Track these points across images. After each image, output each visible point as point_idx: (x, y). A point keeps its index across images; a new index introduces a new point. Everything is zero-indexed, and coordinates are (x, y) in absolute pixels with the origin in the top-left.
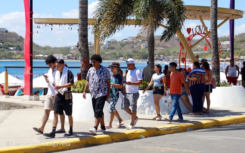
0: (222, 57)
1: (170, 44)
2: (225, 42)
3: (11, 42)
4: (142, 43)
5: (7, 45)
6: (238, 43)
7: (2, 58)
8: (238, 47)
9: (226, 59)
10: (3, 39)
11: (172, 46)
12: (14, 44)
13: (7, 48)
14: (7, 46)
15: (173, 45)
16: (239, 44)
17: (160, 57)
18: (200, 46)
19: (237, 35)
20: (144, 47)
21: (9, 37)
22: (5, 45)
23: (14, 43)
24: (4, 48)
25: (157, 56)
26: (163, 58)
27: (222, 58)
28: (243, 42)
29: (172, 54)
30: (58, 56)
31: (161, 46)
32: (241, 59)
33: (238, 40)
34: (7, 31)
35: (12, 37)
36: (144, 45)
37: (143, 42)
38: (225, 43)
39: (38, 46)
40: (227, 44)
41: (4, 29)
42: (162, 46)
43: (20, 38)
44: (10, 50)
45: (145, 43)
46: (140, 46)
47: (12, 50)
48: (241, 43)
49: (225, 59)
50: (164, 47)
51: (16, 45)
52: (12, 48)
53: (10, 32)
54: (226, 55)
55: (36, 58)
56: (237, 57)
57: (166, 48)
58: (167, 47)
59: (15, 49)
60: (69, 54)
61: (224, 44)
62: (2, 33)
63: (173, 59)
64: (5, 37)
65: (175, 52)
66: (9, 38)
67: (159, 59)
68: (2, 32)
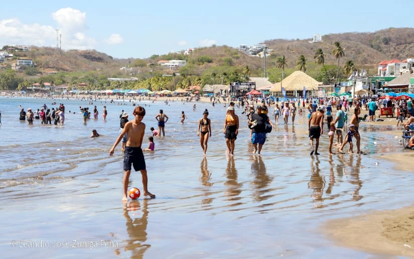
0: (167, 87)
1: (69, 64)
2: (170, 61)
4: (13, 59)
6: (194, 63)
8: (195, 70)
9: (176, 91)
11: (73, 68)
15: (76, 65)
16: (196, 65)
17: (43, 86)
18: (124, 68)
19: (193, 49)
20: (17, 67)
25: (37, 84)
26: (50, 90)
27: (167, 89)
28: (203, 62)
29: (69, 81)
31: (51, 68)
32: (208, 92)
33: (195, 58)
36: (18, 64)
37: (16, 59)
38: (171, 63)
40: (174, 64)
42: (54, 67)
45: (20, 61)
46: (9, 66)
48: (200, 65)
49: (173, 92)
50: (58, 69)
54: (176, 84)
56: (198, 88)
57: (61, 71)
58: (64, 70)
61: (169, 64)
63: (68, 91)
65: (76, 78)
67: (41, 90)
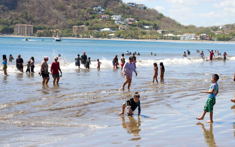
3: (148, 20)
5: (142, 23)
7: (128, 37)
10: (139, 17)
12: (151, 23)
13: (141, 27)
14: (142, 25)
21: (147, 14)
22: (140, 23)
23: (151, 21)
24: (138, 27)
30: (189, 36)
34: (145, 8)
35: (150, 14)
39: (180, 25)
41: (142, 5)
43: (159, 15)
44: (146, 29)
47: (147, 29)
51: (153, 23)
52: (147, 27)
53: (149, 9)
55: (164, 37)
59: (150, 28)
60: (203, 34)
62: (139, 10)
64: (142, 14)
66: (147, 16)
68: (140, 8)
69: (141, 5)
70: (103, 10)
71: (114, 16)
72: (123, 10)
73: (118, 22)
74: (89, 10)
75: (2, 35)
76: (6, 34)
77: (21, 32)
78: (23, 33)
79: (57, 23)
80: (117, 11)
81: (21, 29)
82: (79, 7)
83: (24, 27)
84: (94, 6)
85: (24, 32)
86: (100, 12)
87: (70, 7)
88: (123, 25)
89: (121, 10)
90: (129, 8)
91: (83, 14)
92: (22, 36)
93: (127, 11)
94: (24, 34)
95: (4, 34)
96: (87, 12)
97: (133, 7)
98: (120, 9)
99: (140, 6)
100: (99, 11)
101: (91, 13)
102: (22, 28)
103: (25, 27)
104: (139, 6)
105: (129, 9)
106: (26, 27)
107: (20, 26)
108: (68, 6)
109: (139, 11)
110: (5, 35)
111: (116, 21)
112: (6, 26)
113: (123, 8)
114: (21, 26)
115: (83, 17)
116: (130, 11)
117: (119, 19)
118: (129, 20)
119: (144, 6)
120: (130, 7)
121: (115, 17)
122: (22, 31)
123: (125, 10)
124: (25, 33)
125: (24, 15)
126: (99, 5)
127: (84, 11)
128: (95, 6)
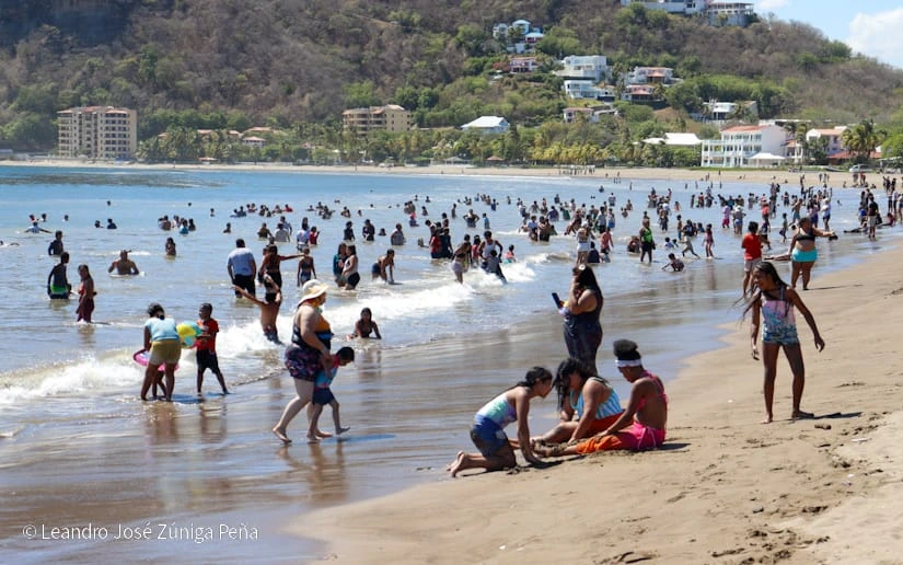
5: (697, 86)
10: (705, 59)
14: (694, 95)
21: (751, 46)
34: (751, 20)
35: (769, 48)
41: (737, 5)
51: (759, 91)
52: (723, 107)
59: (737, 112)
62: (717, 29)
64: (722, 47)
66: (747, 54)
68: (723, 22)
69: (729, 6)
70: (535, 35)
71: (569, 62)
72: (634, 33)
73: (576, 85)
74: (469, 37)
75: (12, 159)
76: (27, 155)
77: (85, 143)
78: (93, 147)
79: (287, 101)
80: (602, 38)
81: (85, 129)
82: (431, 25)
83: (96, 116)
84: (500, 19)
85: (96, 144)
86: (520, 47)
87: (388, 26)
88: (600, 99)
89: (622, 30)
90: (667, 20)
91: (435, 56)
92: (84, 161)
93: (651, 35)
94: (96, 151)
95: (19, 155)
96: (460, 45)
97: (690, 16)
98: (621, 27)
99: (726, 10)
100: (517, 37)
101: (476, 51)
102: (89, 126)
103: (99, 119)
104: (719, 11)
105: (666, 27)
106: (104, 119)
107: (80, 117)
108: (383, 25)
109: (714, 33)
110: (24, 160)
111: (567, 82)
112: (36, 117)
113: (633, 22)
114: (86, 113)
115: (433, 69)
116: (668, 36)
117: (589, 75)
118: (643, 77)
119: (751, 11)
120: (671, 17)
121: (572, 66)
122: (89, 139)
123: (644, 30)
124: (100, 145)
125: (141, 65)
126: (522, 14)
127: (445, 45)
128: (505, 18)
